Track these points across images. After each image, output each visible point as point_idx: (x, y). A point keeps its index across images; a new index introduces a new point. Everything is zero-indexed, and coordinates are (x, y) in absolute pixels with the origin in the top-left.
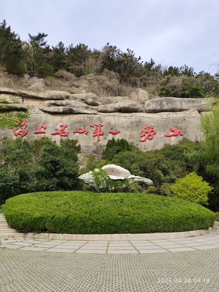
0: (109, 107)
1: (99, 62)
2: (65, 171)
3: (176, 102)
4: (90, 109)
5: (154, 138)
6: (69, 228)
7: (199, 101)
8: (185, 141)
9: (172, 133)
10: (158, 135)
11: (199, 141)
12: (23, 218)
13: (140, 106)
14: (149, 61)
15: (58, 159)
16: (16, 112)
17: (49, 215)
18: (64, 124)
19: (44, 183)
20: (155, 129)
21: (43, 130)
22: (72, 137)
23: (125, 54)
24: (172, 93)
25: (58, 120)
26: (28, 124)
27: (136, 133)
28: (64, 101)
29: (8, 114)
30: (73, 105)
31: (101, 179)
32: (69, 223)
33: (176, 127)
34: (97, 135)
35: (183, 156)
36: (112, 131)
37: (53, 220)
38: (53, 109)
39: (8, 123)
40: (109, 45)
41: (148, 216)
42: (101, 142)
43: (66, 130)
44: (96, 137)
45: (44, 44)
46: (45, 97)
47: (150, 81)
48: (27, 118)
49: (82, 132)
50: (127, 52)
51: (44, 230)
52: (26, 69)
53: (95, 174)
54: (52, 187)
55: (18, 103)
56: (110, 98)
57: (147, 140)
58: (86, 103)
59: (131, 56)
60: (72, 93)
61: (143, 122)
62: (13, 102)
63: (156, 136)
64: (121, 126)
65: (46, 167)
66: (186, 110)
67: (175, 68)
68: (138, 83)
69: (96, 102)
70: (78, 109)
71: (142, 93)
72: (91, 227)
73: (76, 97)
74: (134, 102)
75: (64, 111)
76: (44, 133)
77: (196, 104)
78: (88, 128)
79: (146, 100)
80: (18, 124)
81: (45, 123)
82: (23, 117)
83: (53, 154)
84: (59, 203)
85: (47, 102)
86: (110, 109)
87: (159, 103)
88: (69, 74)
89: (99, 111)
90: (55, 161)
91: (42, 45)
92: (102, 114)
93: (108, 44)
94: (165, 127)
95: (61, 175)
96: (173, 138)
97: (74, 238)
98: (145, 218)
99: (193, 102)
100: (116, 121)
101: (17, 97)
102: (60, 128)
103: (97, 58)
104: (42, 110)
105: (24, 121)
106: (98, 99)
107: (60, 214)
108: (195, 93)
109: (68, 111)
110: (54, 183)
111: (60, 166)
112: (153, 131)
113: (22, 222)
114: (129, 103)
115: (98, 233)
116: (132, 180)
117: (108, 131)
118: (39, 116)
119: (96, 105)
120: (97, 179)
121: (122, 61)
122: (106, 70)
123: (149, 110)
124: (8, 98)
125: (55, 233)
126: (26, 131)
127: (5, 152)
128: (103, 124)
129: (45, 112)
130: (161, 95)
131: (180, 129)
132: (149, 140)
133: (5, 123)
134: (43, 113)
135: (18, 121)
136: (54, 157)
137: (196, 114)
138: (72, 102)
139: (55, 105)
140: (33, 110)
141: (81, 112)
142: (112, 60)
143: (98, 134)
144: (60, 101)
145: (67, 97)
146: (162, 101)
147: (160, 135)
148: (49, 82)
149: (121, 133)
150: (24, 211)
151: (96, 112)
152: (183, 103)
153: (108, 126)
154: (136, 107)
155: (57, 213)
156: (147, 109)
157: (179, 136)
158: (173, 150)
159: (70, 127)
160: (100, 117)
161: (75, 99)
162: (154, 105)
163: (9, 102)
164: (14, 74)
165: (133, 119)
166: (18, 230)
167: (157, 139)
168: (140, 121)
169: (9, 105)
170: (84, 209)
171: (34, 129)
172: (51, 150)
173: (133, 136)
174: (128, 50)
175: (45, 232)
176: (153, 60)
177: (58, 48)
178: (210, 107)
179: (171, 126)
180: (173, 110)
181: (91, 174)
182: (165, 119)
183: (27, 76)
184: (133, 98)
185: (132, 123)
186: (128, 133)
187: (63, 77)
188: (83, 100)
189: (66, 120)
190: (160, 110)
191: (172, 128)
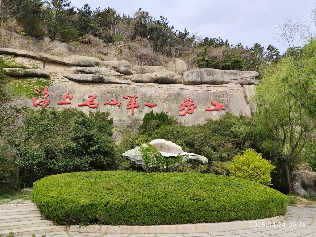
0: (145, 77)
1: (130, 29)
2: (100, 147)
3: (217, 74)
4: (122, 79)
5: (195, 111)
6: (129, 217)
7: (241, 73)
8: (229, 115)
9: (213, 108)
10: (198, 109)
11: (244, 115)
12: (65, 206)
13: (178, 77)
14: (183, 31)
15: (91, 132)
16: (35, 79)
17: (100, 201)
18: (93, 94)
19: (75, 162)
20: (194, 103)
21: (68, 100)
22: (103, 109)
23: (158, 21)
24: (213, 63)
25: (85, 90)
26: (50, 93)
27: (175, 107)
28: (94, 68)
29: (25, 81)
30: (103, 72)
31: (151, 156)
32: (128, 211)
33: (218, 101)
34: (131, 108)
35: (232, 132)
36: (148, 104)
37: (108, 207)
38: (80, 77)
39: (26, 91)
40: (141, 11)
41: (225, 200)
42: (135, 115)
43: (95, 101)
44: (131, 110)
45: (68, 5)
46: (71, 62)
47: (186, 52)
48: (48, 86)
49: (114, 103)
50: (160, 19)
51: (95, 221)
52: (46, 32)
53: (143, 151)
54: (84, 167)
55: (38, 68)
56: (145, 67)
57: (187, 114)
58: (119, 71)
59: (165, 25)
60: (102, 60)
61: (182, 95)
62: (32, 67)
63: (196, 110)
64: (158, 98)
65: (78, 143)
66: (228, 83)
67: (211, 39)
68: (173, 52)
69: (130, 70)
70: (109, 78)
71: (180, 63)
72: (158, 216)
73: (107, 64)
74: (172, 73)
75: (93, 79)
76: (70, 104)
77: (238, 77)
78: (120, 100)
79: (185, 71)
80: (38, 93)
81: (70, 92)
82: (44, 84)
83: (86, 128)
84: (109, 186)
85: (73, 69)
86: (145, 79)
87: (199, 74)
88: (97, 39)
89: (133, 81)
90: (88, 136)
91: (65, 6)
92: (136, 84)
93: (140, 9)
94: (206, 100)
95: (95, 152)
96: (215, 113)
97: (136, 231)
98: (223, 203)
99: (235, 74)
100: (153, 92)
101: (37, 62)
102: (88, 99)
103: (128, 23)
104: (67, 78)
105: (46, 89)
106: (132, 68)
107: (115, 200)
108: (236, 66)
109: (97, 80)
110: (87, 162)
111: (94, 142)
112: (193, 105)
113: (63, 211)
114: (167, 74)
115: (167, 224)
116: (186, 158)
117: (144, 103)
118: (63, 84)
119: (130, 74)
120: (145, 156)
121: (156, 29)
122: (138, 37)
123: (189, 82)
124: (26, 62)
125: (110, 224)
126: (47, 102)
127: (29, 124)
128: (137, 95)
129: (71, 79)
130: (200, 66)
131: (222, 103)
132: (189, 114)
133: (22, 92)
134: (68, 80)
135: (37, 89)
136: (87, 131)
137: (238, 87)
138: (102, 69)
139: (82, 72)
140: (56, 77)
141: (112, 81)
142: (145, 26)
143: (133, 106)
144: (88, 68)
145: (97, 64)
146: (202, 73)
147: (200, 109)
148: (73, 48)
149: (158, 106)
150: (65, 197)
151: (129, 82)
152: (225, 76)
153: (144, 98)
154: (174, 78)
155: (111, 199)
156: (186, 80)
157: (221, 110)
158: (219, 125)
159: (100, 98)
160: (134, 88)
161: (106, 66)
162: (194, 77)
163: (28, 66)
164: (31, 36)
165: (171, 91)
166: (57, 222)
167: (198, 113)
168: (179, 94)
169: (27, 70)
170: (145, 193)
171: (58, 99)
172: (84, 123)
173: (171, 110)
174: (161, 17)
175: (95, 224)
176: (187, 30)
177: (84, 10)
178: (253, 81)
179: (212, 99)
180: (214, 83)
181: (139, 150)
182: (205, 92)
183: (47, 39)
184: (170, 68)
185: (170, 95)
186: (166, 106)
187: (90, 43)
188: (115, 68)
189: (95, 89)
190: (200, 82)
191: (213, 101)
